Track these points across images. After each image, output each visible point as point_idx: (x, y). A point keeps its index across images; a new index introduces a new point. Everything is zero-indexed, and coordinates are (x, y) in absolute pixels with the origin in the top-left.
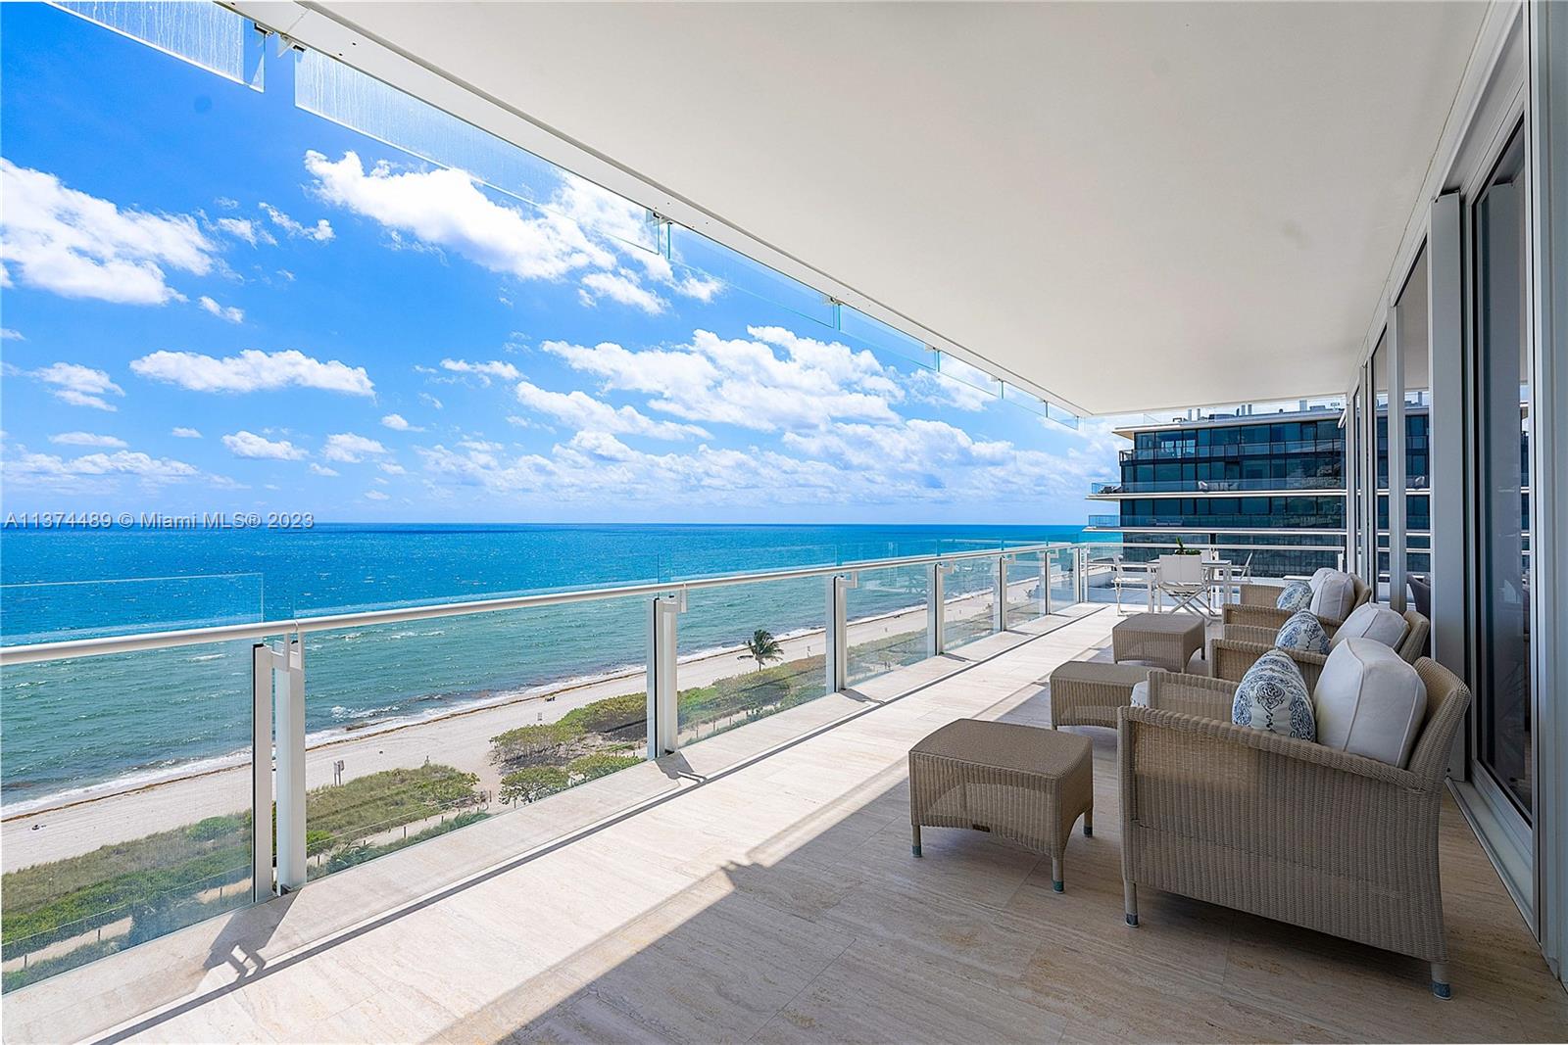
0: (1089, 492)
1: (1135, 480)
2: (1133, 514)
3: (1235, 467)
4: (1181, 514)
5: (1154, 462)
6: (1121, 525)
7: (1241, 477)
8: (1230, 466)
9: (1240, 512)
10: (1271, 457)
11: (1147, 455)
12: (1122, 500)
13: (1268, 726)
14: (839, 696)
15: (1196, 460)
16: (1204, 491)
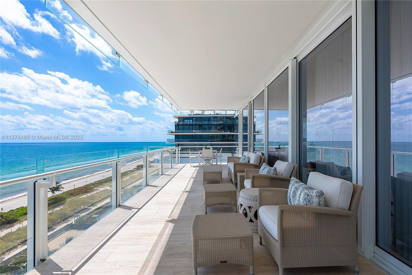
0: (167, 133)
1: (178, 130)
2: (178, 138)
3: (201, 127)
4: (189, 139)
5: (183, 125)
6: (175, 142)
7: (202, 130)
8: (200, 127)
9: (202, 138)
10: (208, 125)
11: (181, 123)
12: (175, 135)
13: (318, 204)
14: (119, 209)
15: (193, 125)
16: (194, 133)
